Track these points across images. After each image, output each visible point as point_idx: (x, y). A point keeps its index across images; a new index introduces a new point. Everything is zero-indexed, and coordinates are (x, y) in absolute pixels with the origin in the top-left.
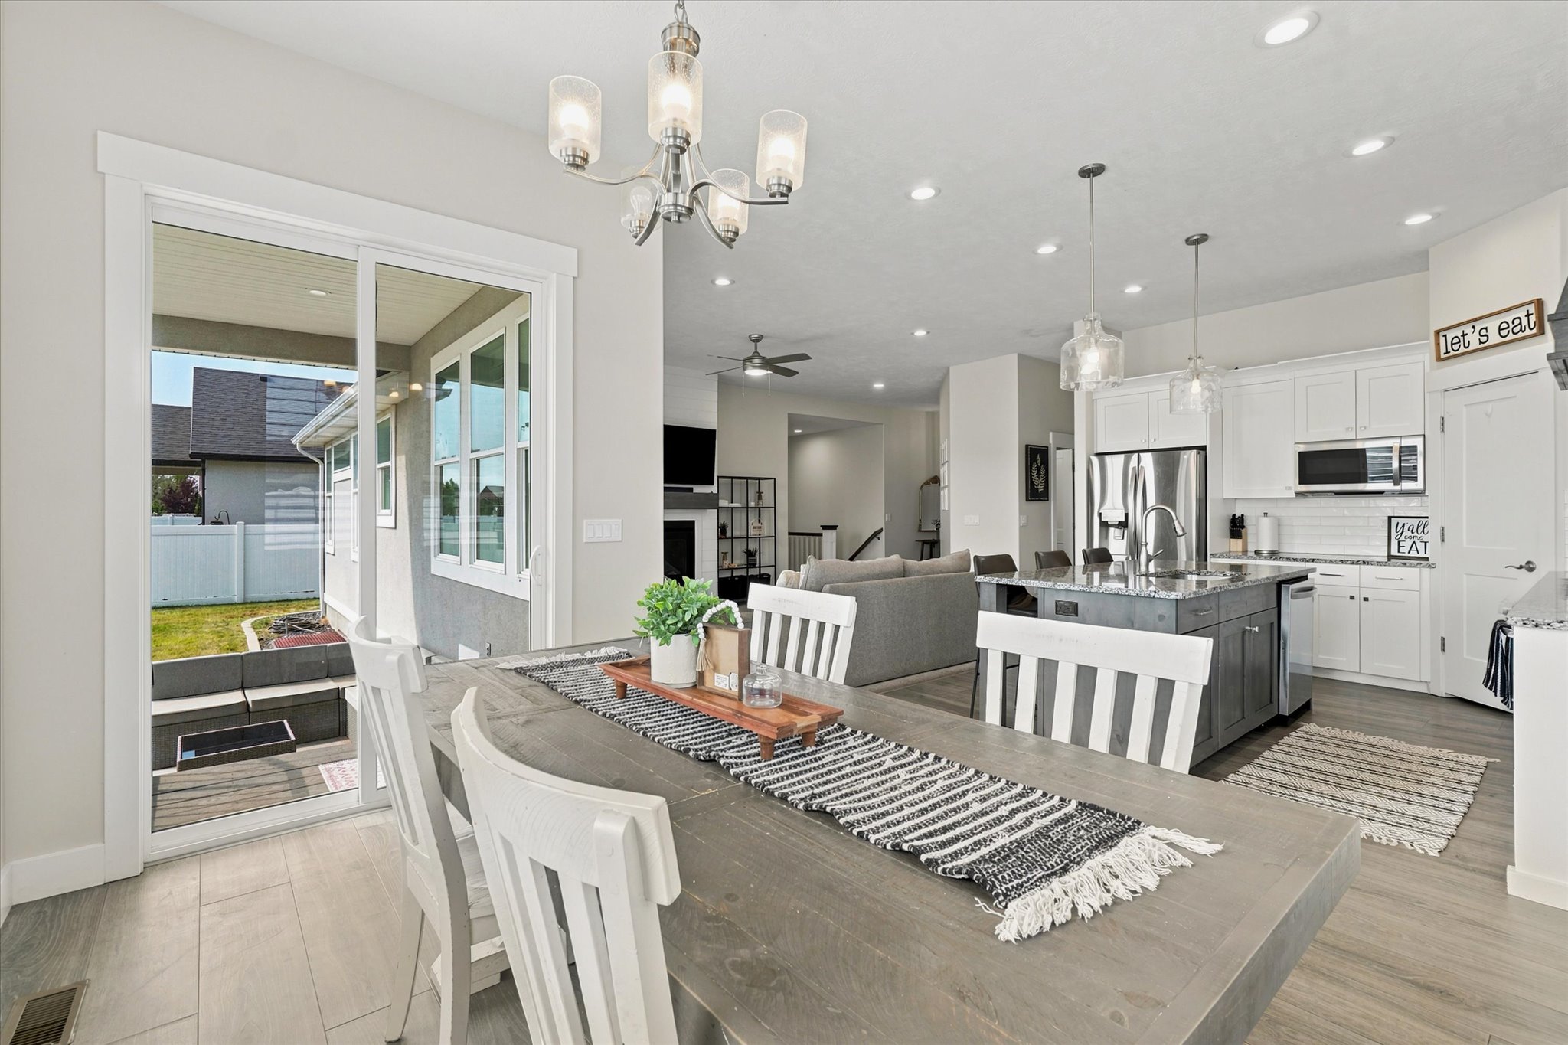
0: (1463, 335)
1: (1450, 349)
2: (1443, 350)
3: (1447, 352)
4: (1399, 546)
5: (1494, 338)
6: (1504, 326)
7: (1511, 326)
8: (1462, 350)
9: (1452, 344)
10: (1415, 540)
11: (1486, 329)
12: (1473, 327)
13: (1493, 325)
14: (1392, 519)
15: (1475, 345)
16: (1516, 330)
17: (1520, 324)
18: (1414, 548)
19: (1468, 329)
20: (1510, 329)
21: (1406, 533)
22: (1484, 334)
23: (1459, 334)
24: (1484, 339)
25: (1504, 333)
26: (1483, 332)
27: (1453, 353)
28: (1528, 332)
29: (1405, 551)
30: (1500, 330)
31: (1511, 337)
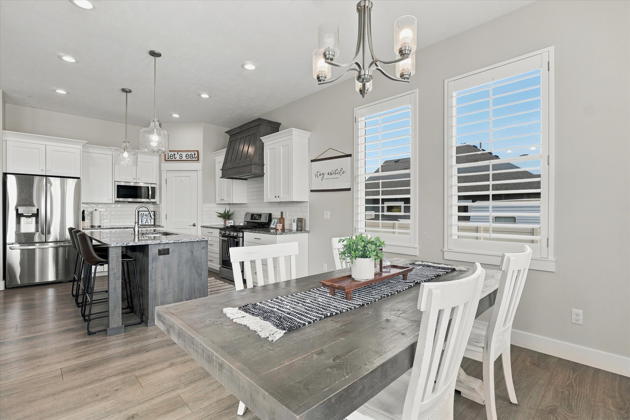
0: (174, 155)
1: (169, 158)
2: (167, 158)
3: (168, 159)
4: (142, 221)
5: (184, 158)
6: (187, 155)
7: (190, 156)
8: (174, 159)
9: (170, 156)
10: (147, 219)
11: (182, 155)
12: (178, 153)
13: (184, 154)
14: (140, 212)
15: (178, 159)
16: (191, 157)
17: (192, 156)
18: (147, 222)
19: (176, 153)
20: (189, 157)
21: (144, 217)
22: (181, 156)
23: (173, 154)
24: (181, 158)
25: (187, 157)
26: (181, 155)
27: (170, 159)
28: (194, 159)
29: (144, 223)
30: (186, 156)
31: (189, 159)
